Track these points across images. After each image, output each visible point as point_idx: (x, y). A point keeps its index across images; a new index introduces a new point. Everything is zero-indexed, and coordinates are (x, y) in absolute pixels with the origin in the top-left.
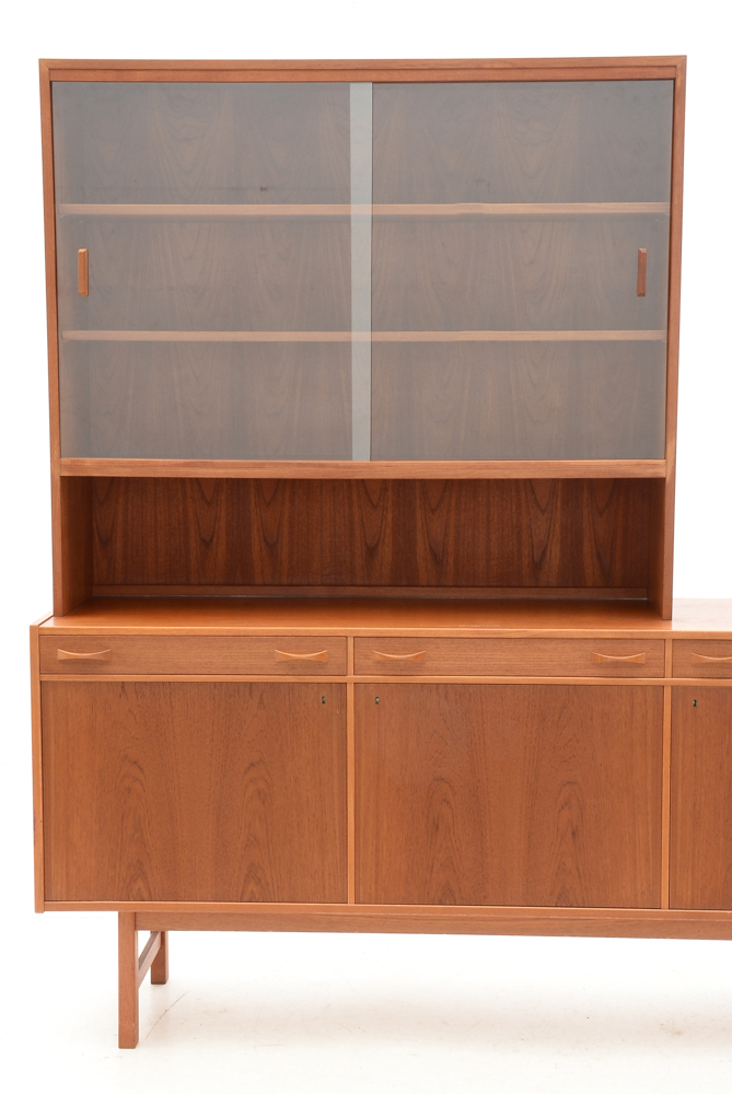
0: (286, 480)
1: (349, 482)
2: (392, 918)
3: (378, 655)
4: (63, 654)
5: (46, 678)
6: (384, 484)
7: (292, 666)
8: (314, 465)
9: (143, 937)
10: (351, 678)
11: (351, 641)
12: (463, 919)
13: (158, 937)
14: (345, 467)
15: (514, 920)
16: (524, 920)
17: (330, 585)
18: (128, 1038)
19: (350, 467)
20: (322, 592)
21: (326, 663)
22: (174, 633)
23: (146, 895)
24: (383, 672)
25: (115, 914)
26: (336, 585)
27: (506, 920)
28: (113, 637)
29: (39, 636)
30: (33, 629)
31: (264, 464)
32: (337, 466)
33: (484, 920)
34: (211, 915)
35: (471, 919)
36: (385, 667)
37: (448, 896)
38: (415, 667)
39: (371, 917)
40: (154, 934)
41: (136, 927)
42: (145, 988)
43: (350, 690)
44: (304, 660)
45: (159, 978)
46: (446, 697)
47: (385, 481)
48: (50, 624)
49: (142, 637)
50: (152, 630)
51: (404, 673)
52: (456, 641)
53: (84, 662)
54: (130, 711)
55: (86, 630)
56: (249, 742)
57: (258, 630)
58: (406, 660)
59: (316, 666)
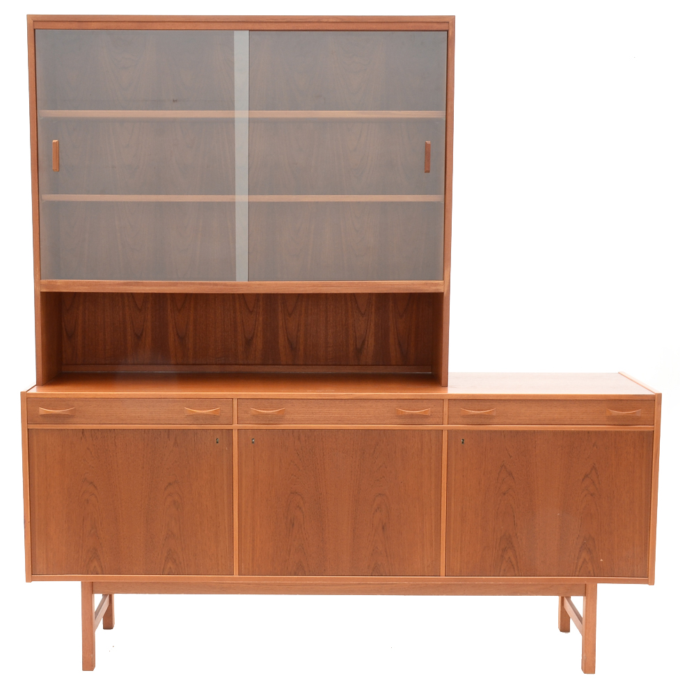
0: (191, 294)
1: (233, 295)
2: (263, 584)
3: (254, 410)
4: (43, 411)
5: (31, 427)
6: (256, 296)
7: (196, 418)
8: (210, 284)
9: (98, 598)
10: (235, 426)
11: (235, 402)
12: (310, 585)
13: (108, 598)
14: (231, 285)
15: (344, 585)
16: (351, 584)
17: (221, 364)
18: (89, 663)
19: (235, 285)
20: (216, 369)
21: (219, 417)
22: (117, 397)
23: (99, 570)
24: (257, 422)
25: (79, 583)
26: (225, 365)
27: (338, 585)
28: (76, 399)
29: (27, 399)
30: (22, 394)
31: (177, 283)
32: (225, 285)
33: (324, 585)
34: (143, 583)
35: (316, 584)
36: (258, 418)
37: (300, 570)
38: (278, 418)
39: (249, 584)
40: (105, 596)
41: (93, 592)
42: (100, 631)
43: (235, 434)
44: (206, 415)
45: (109, 625)
46: (299, 439)
47: (258, 295)
48: (34, 391)
49: (95, 399)
50: (102, 395)
51: (271, 423)
52: (305, 401)
53: (57, 416)
54: (88, 449)
55: (58, 394)
56: (168, 469)
57: (173, 395)
58: (272, 414)
59: (213, 418)
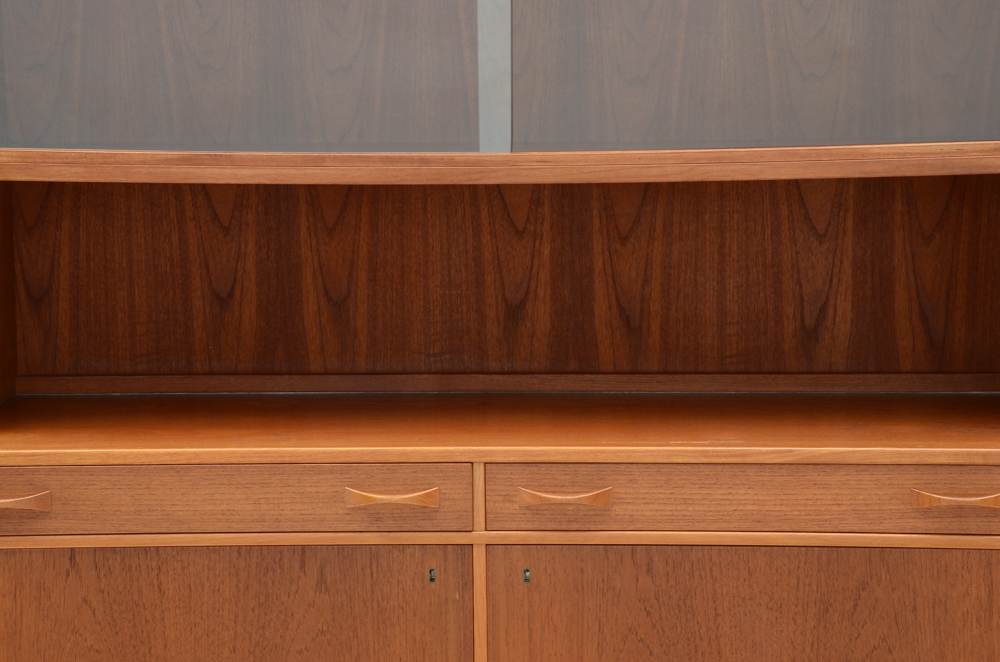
0: (362, 188)
1: (473, 189)
3: (527, 495)
6: (537, 193)
7: (376, 516)
8: (411, 161)
10: (480, 536)
11: (479, 471)
14: (467, 163)
17: (442, 373)
19: (477, 163)
20: (427, 384)
21: (436, 511)
22: (166, 460)
24: (536, 525)
26: (451, 373)
28: (55, 469)
31: (323, 159)
32: (451, 162)
36: (538, 513)
38: (595, 515)
43: (479, 557)
44: (396, 506)
46: (649, 570)
47: (537, 189)
49: (107, 467)
50: (125, 456)
51: (575, 526)
52: (665, 469)
53: (3, 513)
54: (85, 601)
55: (4, 456)
56: (300, 652)
57: (317, 453)
58: (577, 504)
59: (419, 516)
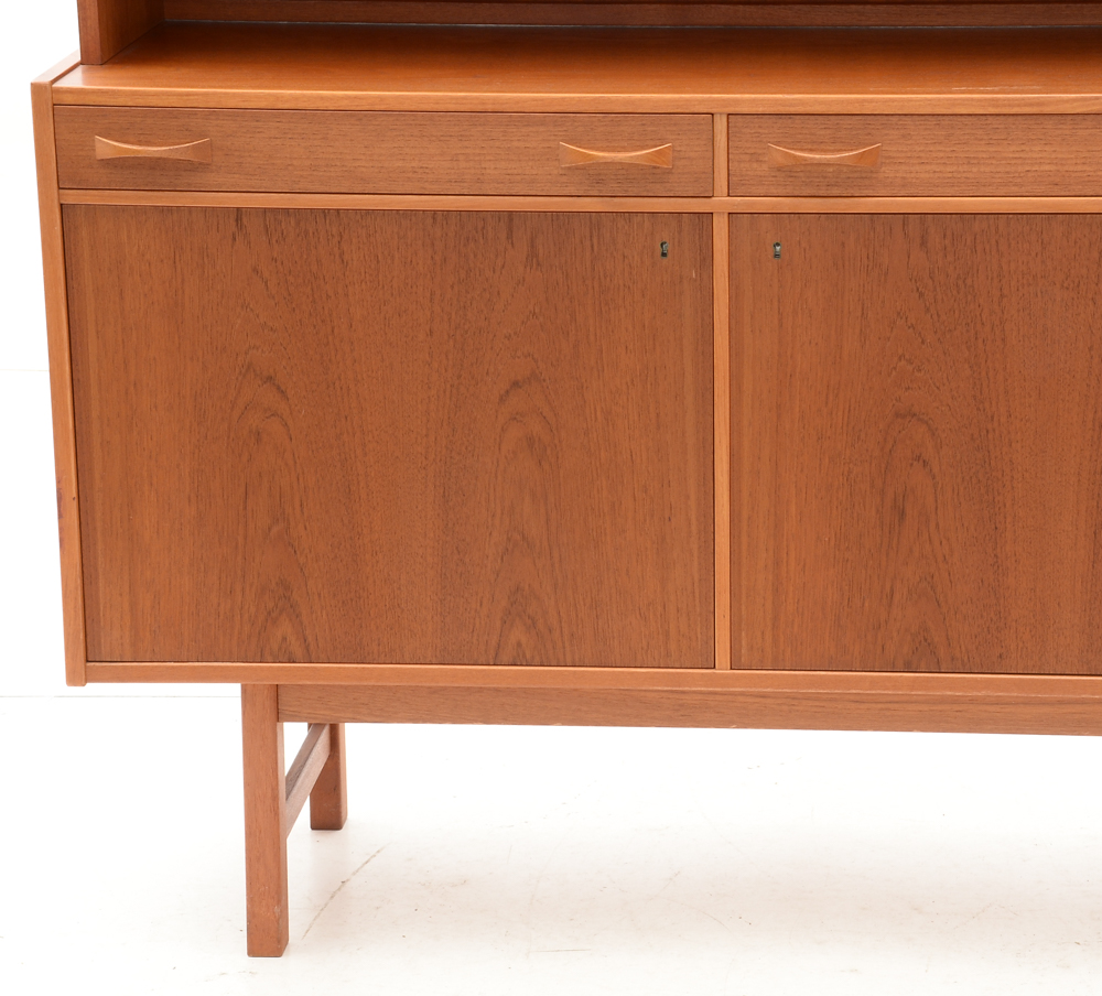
2: (807, 697)
3: (779, 153)
4: (107, 147)
5: (72, 197)
7: (597, 178)
9: (294, 734)
10: (721, 202)
11: (721, 125)
12: (955, 701)
13: (324, 737)
15: (1061, 702)
16: (1083, 702)
18: (267, 936)
21: (669, 172)
22: (344, 105)
23: (298, 650)
24: (789, 191)
25: (233, 691)
27: (1043, 703)
28: (215, 112)
29: (51, 105)
30: (38, 90)
33: (998, 702)
34: (433, 691)
35: (972, 701)
36: (794, 177)
37: (923, 654)
38: (858, 178)
39: (764, 696)
40: (315, 728)
41: (279, 716)
42: (300, 837)
43: (720, 227)
44: (622, 165)
45: (328, 816)
46: (923, 243)
48: (76, 81)
49: (276, 112)
50: (296, 98)
51: (836, 191)
52: (946, 122)
53: (154, 164)
54: (255, 270)
55: (156, 94)
56: (508, 337)
57: (526, 100)
58: (838, 165)
59: (648, 178)
